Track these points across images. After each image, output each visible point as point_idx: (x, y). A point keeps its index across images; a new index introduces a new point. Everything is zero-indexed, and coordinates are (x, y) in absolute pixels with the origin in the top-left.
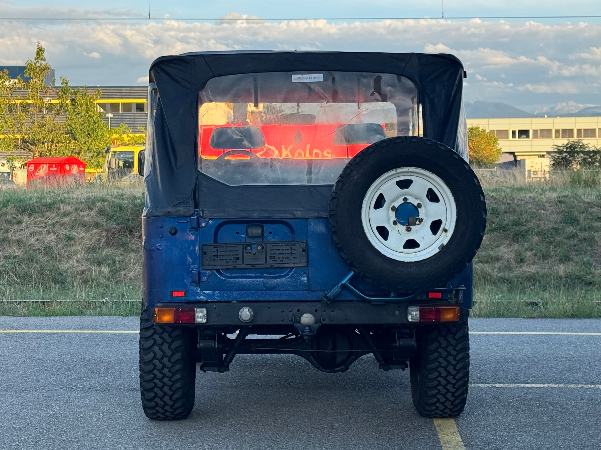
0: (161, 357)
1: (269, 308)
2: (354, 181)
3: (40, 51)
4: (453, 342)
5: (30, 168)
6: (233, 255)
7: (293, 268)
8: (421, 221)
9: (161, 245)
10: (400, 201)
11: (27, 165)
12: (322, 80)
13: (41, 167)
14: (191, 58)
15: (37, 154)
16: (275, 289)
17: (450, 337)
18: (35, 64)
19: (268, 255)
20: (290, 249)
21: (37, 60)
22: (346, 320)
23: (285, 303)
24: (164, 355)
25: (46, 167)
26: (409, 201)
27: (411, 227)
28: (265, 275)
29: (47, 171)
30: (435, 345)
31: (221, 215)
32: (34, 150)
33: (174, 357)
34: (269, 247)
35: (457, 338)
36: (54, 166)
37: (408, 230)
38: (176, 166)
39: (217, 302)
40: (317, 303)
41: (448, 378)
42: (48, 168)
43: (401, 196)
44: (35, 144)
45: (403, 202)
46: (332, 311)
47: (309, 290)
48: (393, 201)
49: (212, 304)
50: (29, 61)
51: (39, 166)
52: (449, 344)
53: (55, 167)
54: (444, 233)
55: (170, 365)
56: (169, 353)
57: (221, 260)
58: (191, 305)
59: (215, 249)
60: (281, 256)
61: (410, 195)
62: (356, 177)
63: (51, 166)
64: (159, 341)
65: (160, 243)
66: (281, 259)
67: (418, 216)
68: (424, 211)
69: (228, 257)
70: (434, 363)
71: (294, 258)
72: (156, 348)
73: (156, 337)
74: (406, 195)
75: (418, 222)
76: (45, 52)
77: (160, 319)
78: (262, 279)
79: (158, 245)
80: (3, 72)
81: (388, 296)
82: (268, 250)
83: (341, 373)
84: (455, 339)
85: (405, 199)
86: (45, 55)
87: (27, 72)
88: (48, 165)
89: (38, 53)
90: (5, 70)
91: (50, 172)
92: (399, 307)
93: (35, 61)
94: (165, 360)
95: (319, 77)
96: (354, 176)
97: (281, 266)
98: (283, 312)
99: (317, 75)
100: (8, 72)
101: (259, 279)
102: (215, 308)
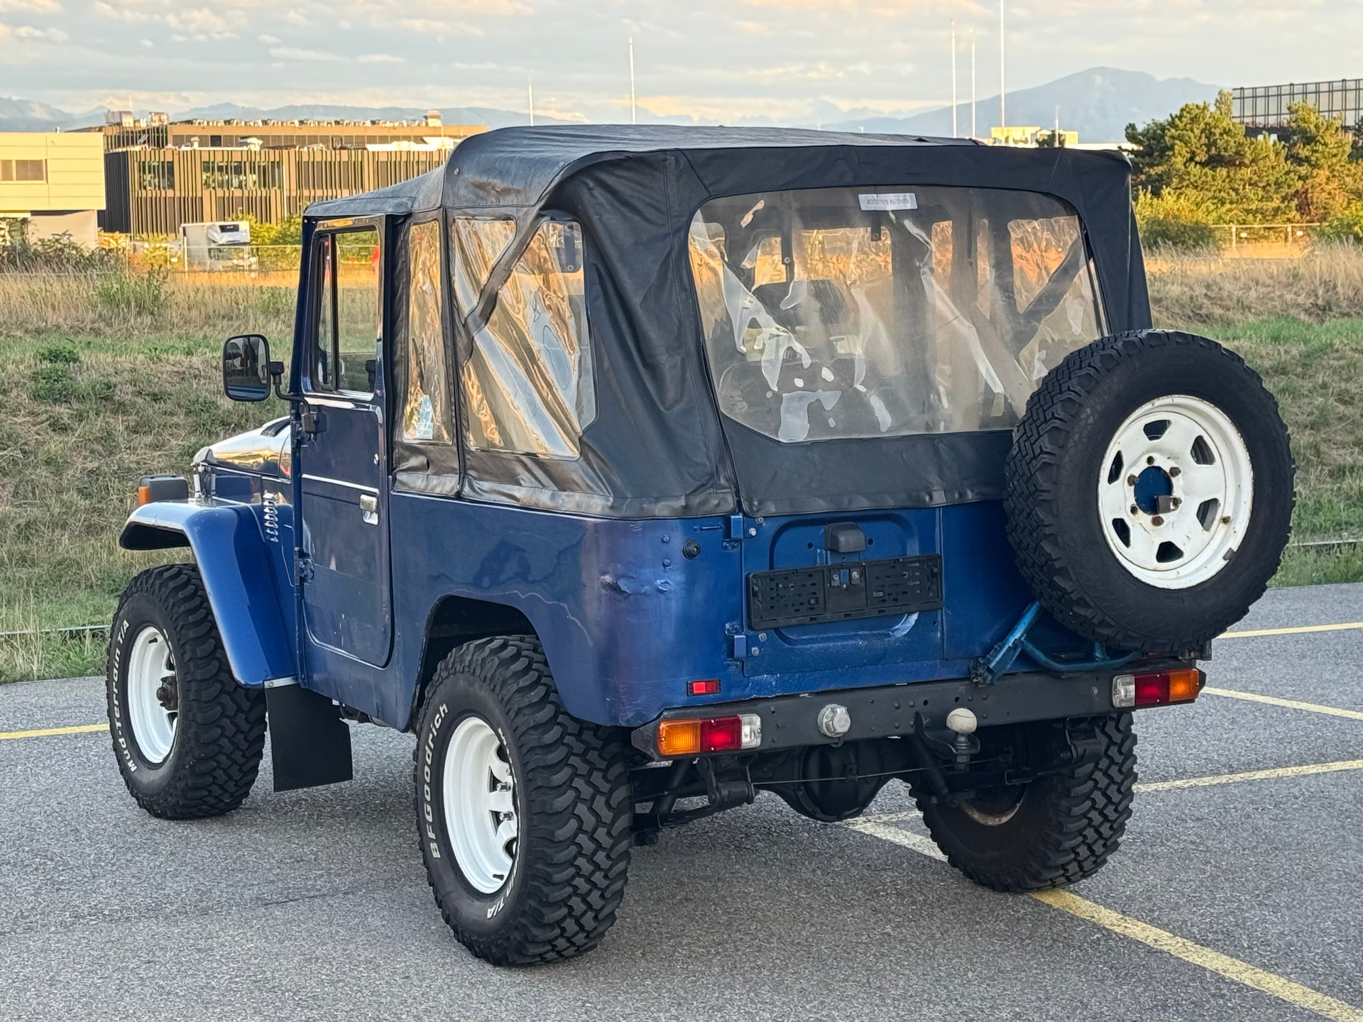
0: (592, 826)
1: (873, 701)
6: (808, 594)
8: (1177, 502)
9: (667, 583)
10: (1143, 465)
12: (915, 205)
14: (661, 156)
16: (883, 662)
22: (1008, 714)
24: (599, 821)
26: (1156, 464)
27: (1161, 515)
28: (863, 632)
33: (616, 825)
37: (1157, 522)
38: (663, 403)
39: (776, 698)
40: (957, 684)
43: (1146, 453)
45: (1147, 466)
46: (984, 699)
47: (945, 659)
48: (1134, 465)
49: (768, 703)
54: (1222, 525)
56: (607, 815)
57: (784, 606)
59: (773, 585)
61: (1159, 451)
62: (1091, 421)
64: (587, 791)
65: (663, 577)
66: (894, 596)
67: (1171, 492)
68: (1181, 482)
69: (797, 600)
72: (581, 809)
73: (578, 783)
74: (1152, 452)
75: (1172, 506)
77: (669, 745)
78: (859, 641)
79: (659, 582)
82: (871, 578)
85: (1150, 460)
92: (1097, 679)
94: (601, 834)
95: (906, 199)
96: (1087, 419)
97: (897, 610)
98: (898, 708)
99: (901, 196)
101: (852, 643)
102: (774, 712)
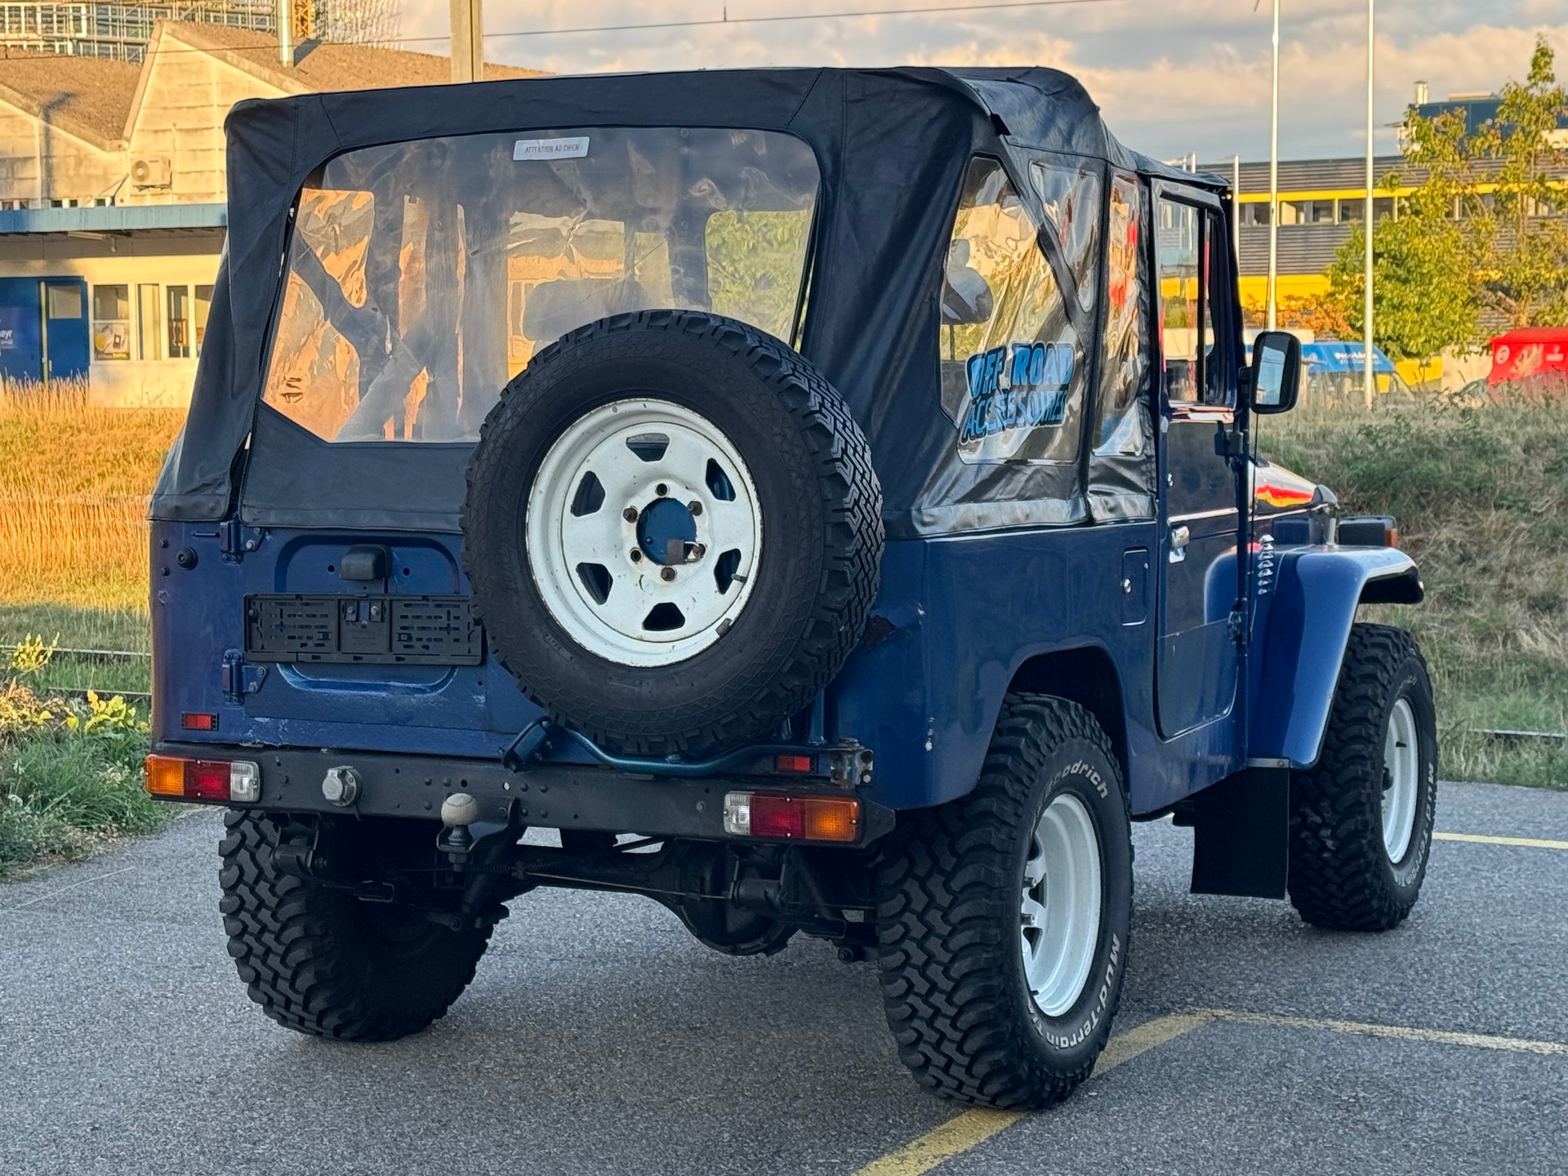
0: (254, 877)
1: (397, 771)
2: (505, 436)
3: (1542, 57)
4: (944, 899)
5: (1499, 355)
6: (316, 627)
7: (454, 667)
8: (699, 551)
9: (165, 594)
10: (650, 495)
11: (1494, 345)
12: (583, 152)
13: (1525, 352)
14: (293, 103)
15: (1524, 321)
16: (411, 723)
17: (935, 884)
18: (1527, 89)
19: (396, 629)
20: (444, 616)
21: (1533, 81)
22: (576, 817)
23: (435, 763)
24: (261, 875)
25: (1536, 351)
26: (670, 495)
27: (675, 567)
28: (392, 683)
29: (1539, 363)
30: (896, 903)
31: (288, 519)
32: (1518, 309)
34: (399, 609)
35: (954, 888)
36: (1557, 349)
37: (669, 575)
39: (283, 748)
41: (931, 1000)
42: (1540, 356)
43: (648, 479)
44: (1518, 297)
45: (656, 496)
46: (544, 791)
47: (491, 731)
48: (629, 494)
49: (273, 753)
50: (1512, 84)
51: (1520, 349)
52: (931, 902)
53: (1560, 352)
54: (738, 586)
55: (272, 901)
57: (290, 637)
58: (227, 753)
59: (278, 610)
60: (424, 635)
61: (669, 477)
63: (1548, 350)
65: (163, 587)
66: (425, 643)
67: (693, 537)
68: (704, 522)
69: (306, 632)
70: (893, 953)
71: (456, 640)
74: (662, 477)
75: (692, 556)
76: (1554, 60)
78: (384, 694)
79: (160, 593)
80: (1453, 115)
81: (661, 757)
82: (396, 616)
83: (762, 955)
84: (948, 890)
85: (662, 489)
86: (1556, 67)
87: (1502, 111)
88: (1542, 347)
89: (1535, 63)
90: (1457, 111)
91: (1546, 366)
92: (707, 791)
93: (1527, 83)
95: (578, 145)
97: (423, 660)
98: (428, 784)
99: (574, 141)
100: (1465, 113)
101: (373, 693)
102: (279, 764)
